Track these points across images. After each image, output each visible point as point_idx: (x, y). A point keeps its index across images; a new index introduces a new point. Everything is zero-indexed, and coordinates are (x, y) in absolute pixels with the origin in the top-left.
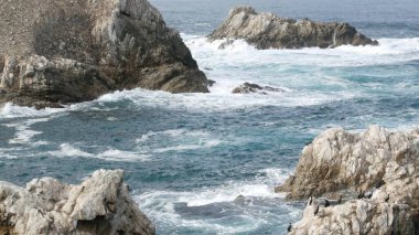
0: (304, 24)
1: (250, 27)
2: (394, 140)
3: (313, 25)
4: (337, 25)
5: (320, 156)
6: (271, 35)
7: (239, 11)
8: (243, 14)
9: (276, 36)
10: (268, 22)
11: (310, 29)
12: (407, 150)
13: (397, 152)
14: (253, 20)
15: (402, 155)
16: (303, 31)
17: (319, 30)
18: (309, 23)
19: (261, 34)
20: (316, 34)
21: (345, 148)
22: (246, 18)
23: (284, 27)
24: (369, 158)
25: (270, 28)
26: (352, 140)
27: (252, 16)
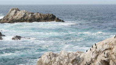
0: (37, 14)
1: (17, 15)
2: (70, 55)
3: (40, 15)
4: (49, 15)
5: (44, 62)
6: (25, 18)
7: (13, 10)
8: (15, 11)
9: (27, 19)
10: (24, 14)
11: (39, 16)
12: (75, 59)
13: (71, 60)
14: (18, 13)
15: (73, 61)
16: (37, 17)
17: (42, 16)
18: (39, 14)
19: (21, 18)
20: (41, 18)
21: (53, 59)
22: (16, 12)
23: (30, 15)
24: (62, 62)
25: (25, 16)
26: (55, 56)
27: (18, 12)
